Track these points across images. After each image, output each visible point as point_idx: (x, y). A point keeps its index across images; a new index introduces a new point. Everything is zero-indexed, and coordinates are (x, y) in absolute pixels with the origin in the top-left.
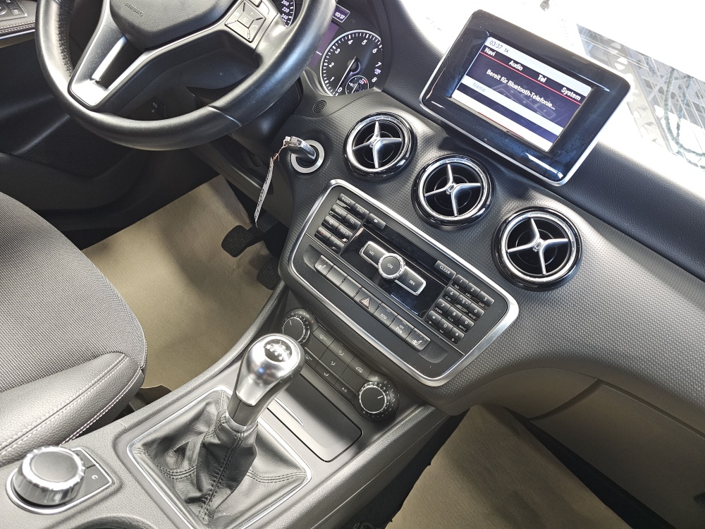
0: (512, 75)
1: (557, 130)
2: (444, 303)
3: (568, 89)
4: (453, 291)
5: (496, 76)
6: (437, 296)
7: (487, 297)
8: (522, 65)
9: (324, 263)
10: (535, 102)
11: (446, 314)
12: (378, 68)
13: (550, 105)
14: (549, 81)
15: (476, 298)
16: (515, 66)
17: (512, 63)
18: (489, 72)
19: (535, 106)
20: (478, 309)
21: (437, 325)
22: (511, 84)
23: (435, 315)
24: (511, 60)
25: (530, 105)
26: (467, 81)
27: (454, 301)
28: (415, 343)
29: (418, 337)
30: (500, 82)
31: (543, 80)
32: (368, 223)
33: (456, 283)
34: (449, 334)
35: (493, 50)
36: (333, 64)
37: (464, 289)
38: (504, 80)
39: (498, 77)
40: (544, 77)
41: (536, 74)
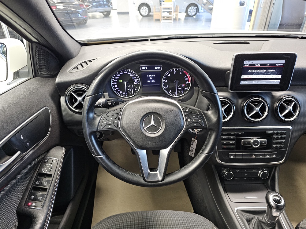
0: (258, 68)
1: (279, 76)
2: (275, 141)
3: (278, 64)
4: (275, 136)
5: (252, 71)
6: (272, 141)
7: (284, 131)
8: (260, 64)
9: (232, 155)
10: (269, 72)
11: (277, 143)
12: (186, 78)
13: (274, 71)
14: (271, 64)
15: (282, 134)
16: (257, 65)
17: (256, 65)
18: (249, 71)
19: (269, 73)
20: (284, 136)
21: (276, 148)
22: (258, 71)
23: (274, 146)
24: (255, 64)
25: (268, 74)
27: (277, 139)
28: (274, 156)
29: (273, 154)
30: (255, 72)
31: (269, 65)
32: (238, 135)
33: (274, 134)
34: (280, 148)
35: (248, 64)
36: (167, 86)
37: (277, 134)
38: (255, 71)
39: (253, 71)
40: (268, 64)
41: (265, 64)
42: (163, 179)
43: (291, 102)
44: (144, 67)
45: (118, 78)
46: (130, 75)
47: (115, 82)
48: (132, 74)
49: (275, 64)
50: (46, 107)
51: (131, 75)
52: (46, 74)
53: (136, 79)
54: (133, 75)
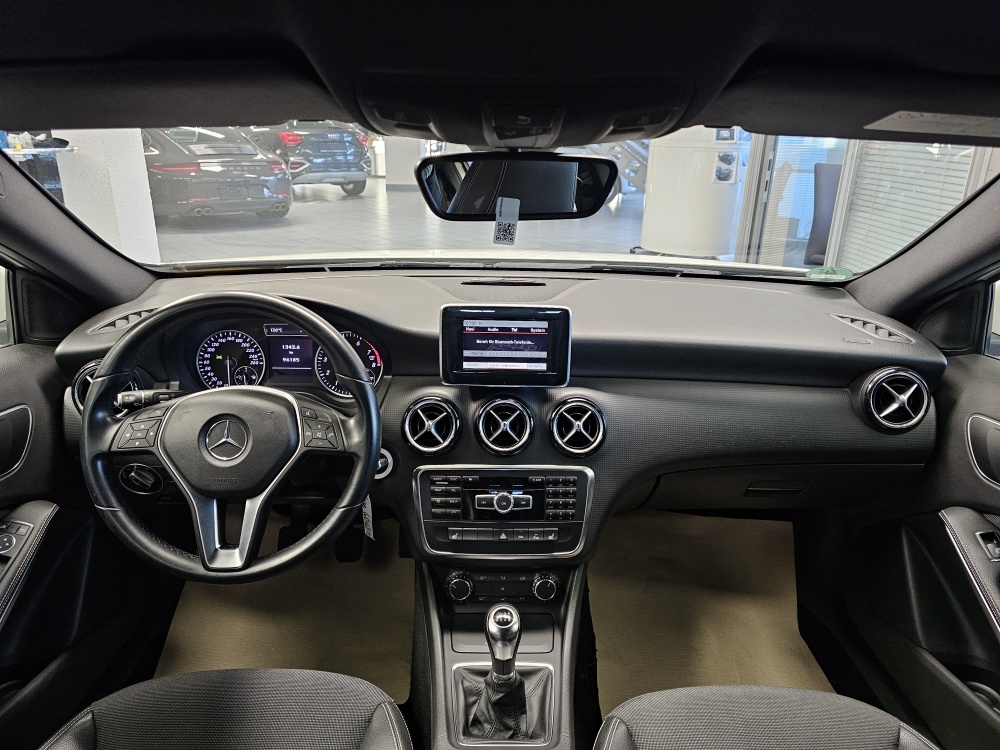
0: (494, 336)
1: (544, 355)
2: (551, 501)
3: (534, 329)
4: (551, 489)
5: (483, 342)
6: (544, 500)
7: (572, 478)
8: (497, 328)
9: (454, 532)
10: (519, 345)
11: (556, 506)
12: (370, 354)
13: (529, 343)
14: (520, 329)
15: (566, 483)
16: (492, 330)
17: (489, 329)
18: (478, 341)
19: (521, 348)
20: (572, 489)
21: (556, 517)
22: (497, 342)
23: (550, 512)
24: (487, 328)
25: (518, 348)
26: (467, 353)
27: (556, 495)
28: (551, 538)
29: (550, 533)
30: (489, 344)
31: (516, 330)
32: (466, 484)
33: (548, 483)
34: (566, 517)
35: (472, 327)
36: (328, 371)
37: (556, 483)
38: (490, 341)
39: (486, 342)
41: (509, 329)
42: (246, 566)
43: (584, 411)
44: (275, 327)
45: (213, 350)
46: (240, 344)
47: (207, 359)
48: (245, 341)
49: (528, 329)
50: (23, 406)
51: (244, 345)
52: (46, 336)
53: (256, 353)
54: (248, 345)
